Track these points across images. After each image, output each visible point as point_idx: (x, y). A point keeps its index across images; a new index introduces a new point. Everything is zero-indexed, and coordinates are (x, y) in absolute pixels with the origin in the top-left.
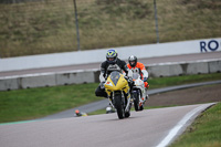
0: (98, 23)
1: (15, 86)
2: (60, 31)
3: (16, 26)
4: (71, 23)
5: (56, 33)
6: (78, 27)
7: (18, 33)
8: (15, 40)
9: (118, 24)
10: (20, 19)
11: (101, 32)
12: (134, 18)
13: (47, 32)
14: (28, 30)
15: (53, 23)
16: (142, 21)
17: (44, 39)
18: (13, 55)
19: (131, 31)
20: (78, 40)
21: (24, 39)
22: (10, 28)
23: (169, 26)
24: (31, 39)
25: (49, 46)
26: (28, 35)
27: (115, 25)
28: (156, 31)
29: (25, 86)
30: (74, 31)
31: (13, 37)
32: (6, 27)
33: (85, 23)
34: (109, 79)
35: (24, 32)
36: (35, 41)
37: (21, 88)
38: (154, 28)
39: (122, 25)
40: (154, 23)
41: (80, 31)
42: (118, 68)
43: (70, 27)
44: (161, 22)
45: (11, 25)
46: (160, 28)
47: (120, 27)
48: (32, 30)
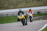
0: (30, 2)
1: (12, 15)
2: (22, 4)
3: (12, 3)
4: (24, 2)
5: (21, 4)
6: (25, 3)
7: (13, 4)
8: (12, 6)
9: (34, 2)
10: (13, 1)
11: (30, 4)
12: (37, 1)
13: (19, 4)
14: (15, 3)
15: (20, 2)
16: (39, 2)
17: (18, 5)
18: (12, 9)
19: (37, 4)
20: (26, 6)
21: (14, 5)
22: (11, 3)
23: (45, 3)
24: (15, 5)
25: (19, 7)
26: (15, 4)
27: (33, 2)
28: (42, 4)
29: (14, 15)
30: (25, 4)
31: (12, 5)
32: (10, 3)
33: (27, 2)
34: (20, 16)
35: (14, 4)
36: (16, 6)
37: (13, 16)
38: (42, 3)
39: (35, 2)
40: (42, 2)
41: (26, 4)
42: (22, 14)
43: (24, 3)
44: (43, 2)
45: (11, 2)
46: (43, 3)
47: (35, 3)
48: (16, 3)
